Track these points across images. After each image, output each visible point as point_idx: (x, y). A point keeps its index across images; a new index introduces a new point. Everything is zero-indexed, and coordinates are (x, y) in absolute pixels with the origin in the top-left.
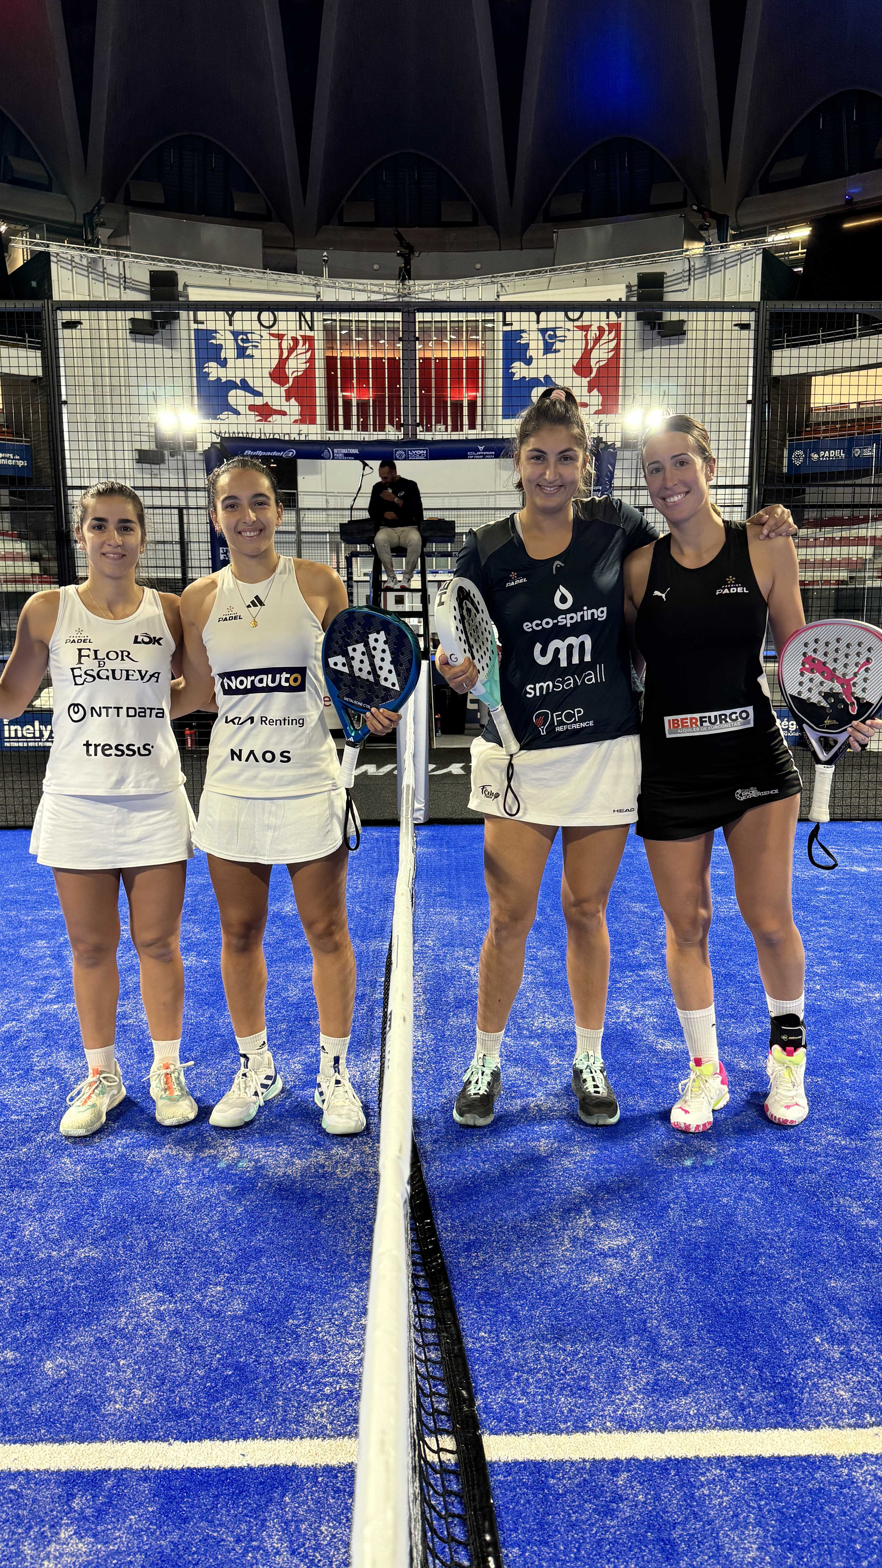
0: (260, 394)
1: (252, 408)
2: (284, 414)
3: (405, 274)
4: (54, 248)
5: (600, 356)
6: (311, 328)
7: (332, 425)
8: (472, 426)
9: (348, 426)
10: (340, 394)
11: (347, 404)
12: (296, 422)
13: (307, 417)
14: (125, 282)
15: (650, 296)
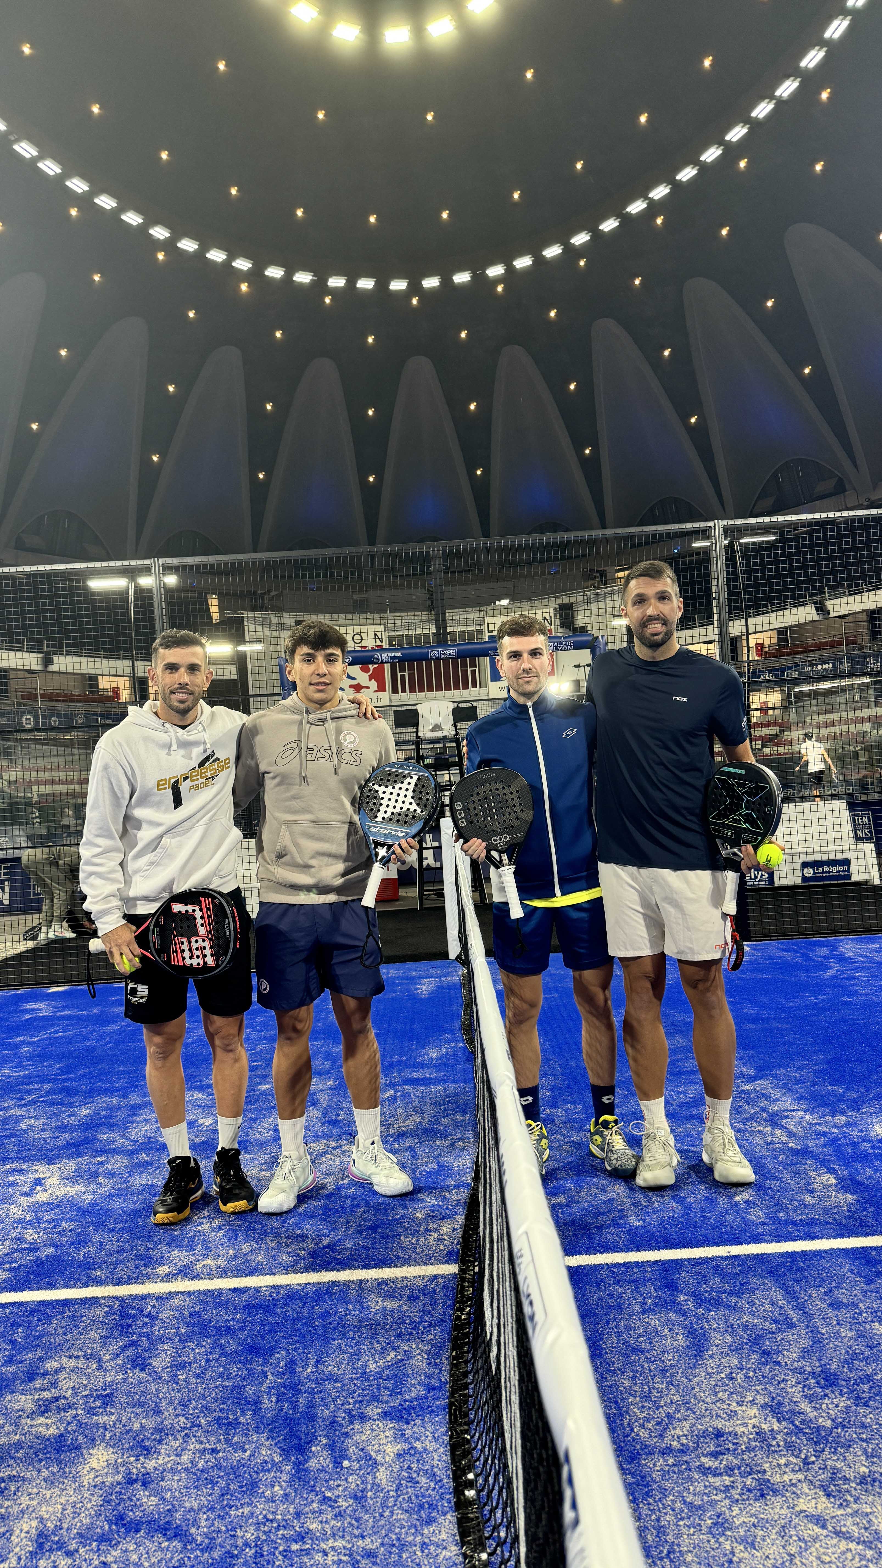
0: (354, 679)
1: (351, 686)
2: (368, 688)
4: (246, 614)
6: (382, 642)
7: (395, 691)
8: (474, 685)
9: (404, 690)
10: (399, 675)
11: (403, 677)
12: (375, 691)
13: (381, 688)
14: (282, 626)
15: (566, 614)
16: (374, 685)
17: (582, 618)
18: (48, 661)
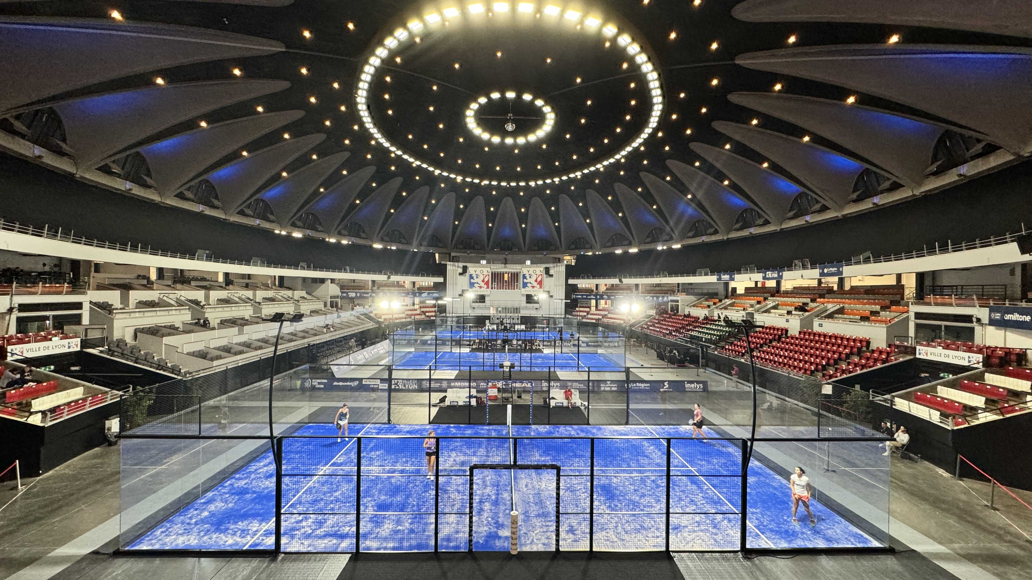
0: (480, 284)
1: (479, 287)
3: (505, 264)
4: (448, 263)
5: (539, 279)
6: (489, 273)
7: (492, 288)
9: (495, 288)
10: (494, 284)
12: (486, 289)
13: (488, 288)
14: (458, 267)
15: (547, 270)
16: (486, 286)
17: (552, 272)
18: (389, 278)
